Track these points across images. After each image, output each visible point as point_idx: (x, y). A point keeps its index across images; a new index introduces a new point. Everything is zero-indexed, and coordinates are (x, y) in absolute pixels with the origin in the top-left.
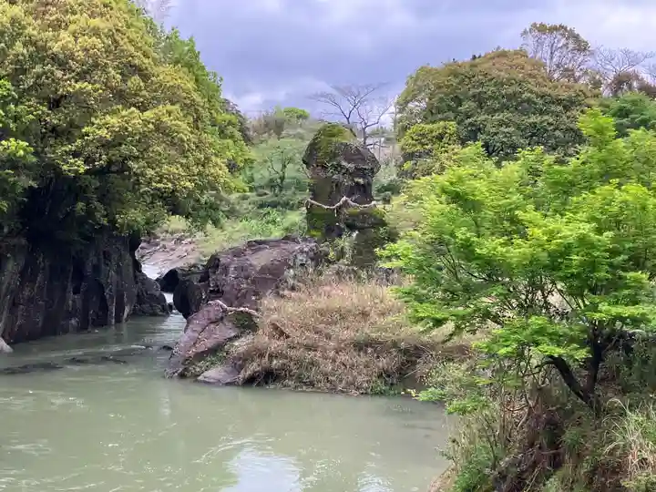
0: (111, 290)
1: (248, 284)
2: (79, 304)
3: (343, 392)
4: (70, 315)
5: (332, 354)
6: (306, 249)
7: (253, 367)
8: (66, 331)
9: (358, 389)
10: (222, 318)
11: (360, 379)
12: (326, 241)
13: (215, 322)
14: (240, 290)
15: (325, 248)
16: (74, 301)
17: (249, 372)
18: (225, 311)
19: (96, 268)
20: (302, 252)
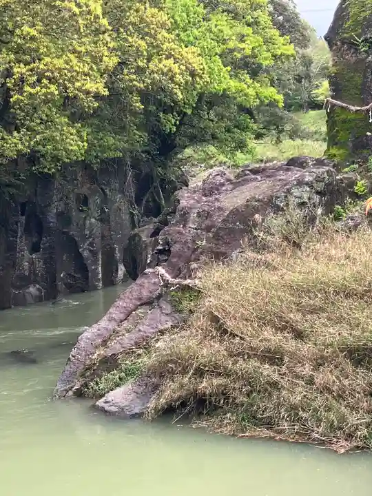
0: (91, 244)
1: (208, 240)
2: (40, 266)
3: (322, 443)
4: (26, 281)
5: (307, 370)
6: (308, 178)
7: (171, 391)
8: (21, 302)
9: (350, 436)
10: (159, 297)
11: (353, 419)
12: (353, 163)
13: (149, 303)
14: (195, 250)
15: (351, 175)
16: (32, 263)
17: (163, 401)
18: (167, 285)
19: (64, 217)
20: (300, 183)
